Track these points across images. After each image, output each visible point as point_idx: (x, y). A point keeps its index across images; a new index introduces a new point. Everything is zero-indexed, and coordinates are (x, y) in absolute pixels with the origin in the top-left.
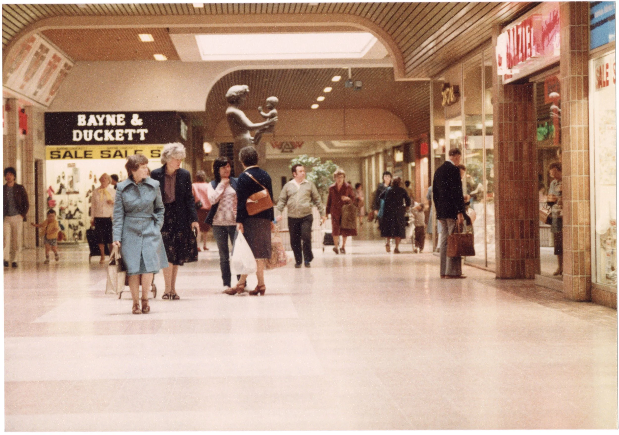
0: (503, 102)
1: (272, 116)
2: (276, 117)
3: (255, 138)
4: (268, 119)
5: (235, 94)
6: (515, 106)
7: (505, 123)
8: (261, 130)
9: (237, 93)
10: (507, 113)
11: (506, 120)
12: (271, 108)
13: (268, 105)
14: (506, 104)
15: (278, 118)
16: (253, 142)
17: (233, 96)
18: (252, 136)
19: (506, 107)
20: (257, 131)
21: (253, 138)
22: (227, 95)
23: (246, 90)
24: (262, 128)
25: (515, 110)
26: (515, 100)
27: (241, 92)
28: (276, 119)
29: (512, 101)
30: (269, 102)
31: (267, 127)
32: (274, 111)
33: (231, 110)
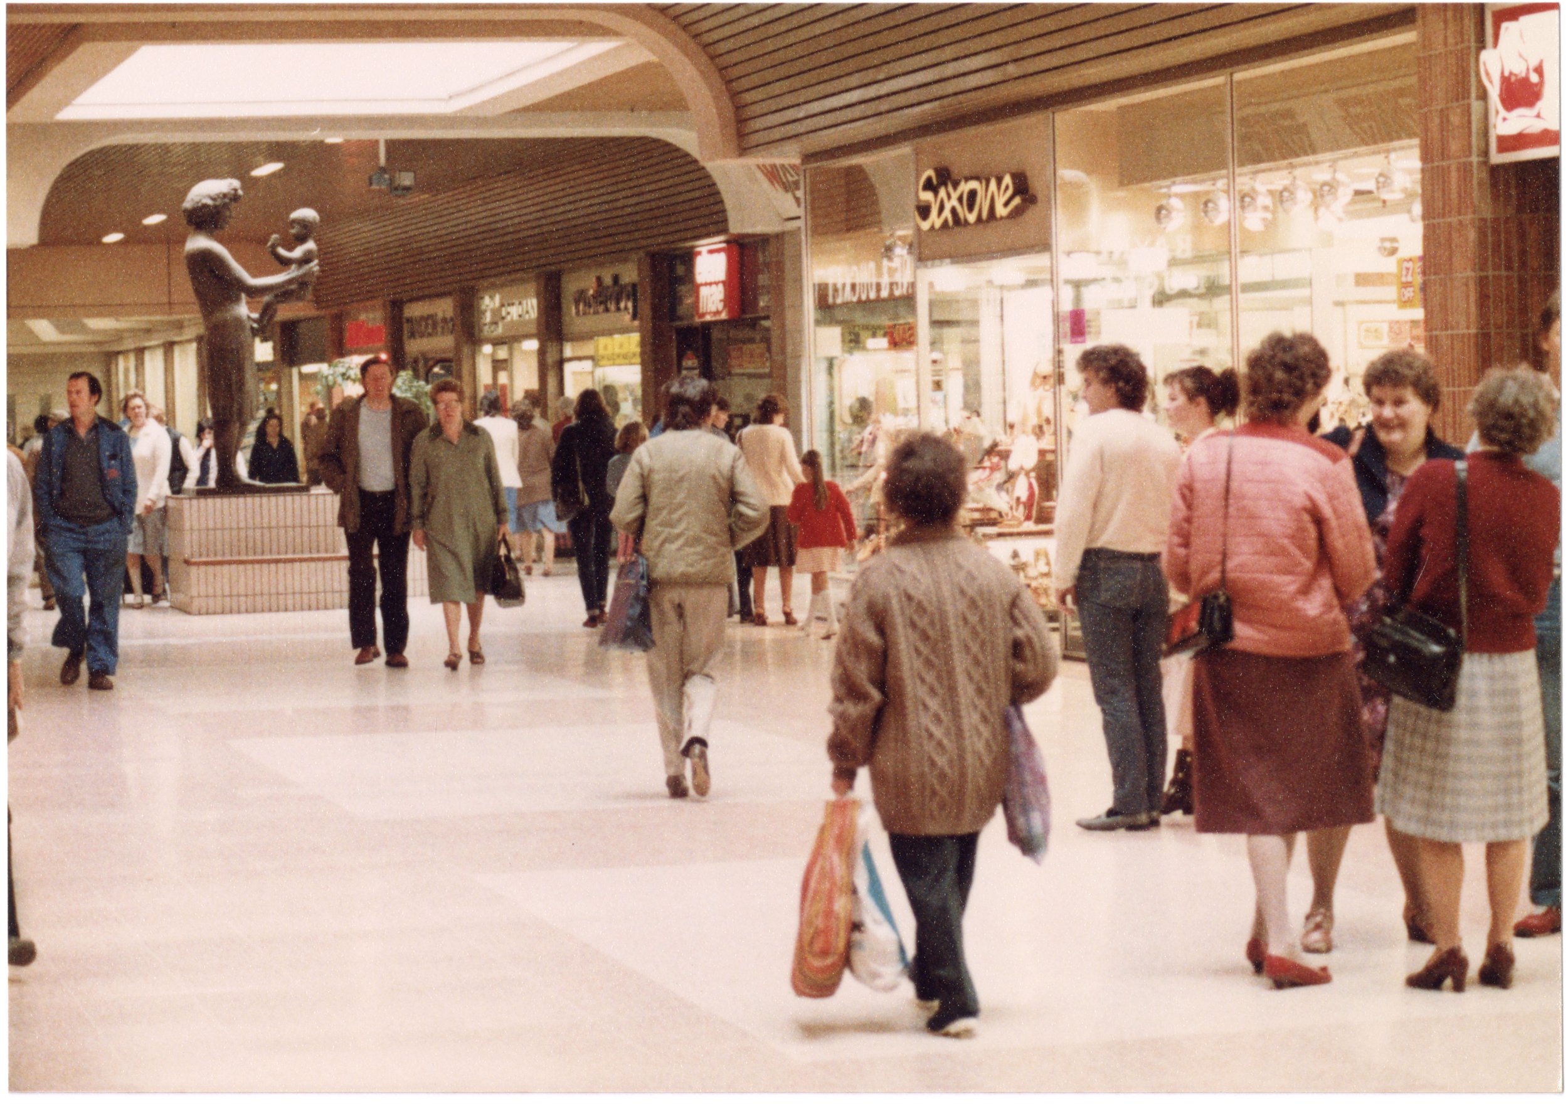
0: (1488, 215)
1: (306, 260)
2: (316, 262)
3: (262, 315)
4: (294, 266)
5: (210, 202)
6: (1521, 224)
7: (1494, 276)
8: (276, 296)
9: (214, 199)
10: (1499, 246)
11: (1496, 267)
12: (301, 239)
13: (293, 231)
14: (1496, 220)
15: (320, 265)
16: (255, 325)
17: (205, 206)
18: (251, 309)
19: (1496, 231)
20: (266, 298)
21: (255, 316)
22: (188, 204)
23: (236, 190)
24: (278, 292)
25: (1522, 236)
26: (1520, 209)
27: (225, 195)
28: (314, 266)
29: (1511, 211)
30: (294, 221)
31: (293, 287)
32: (310, 245)
33: (199, 242)
